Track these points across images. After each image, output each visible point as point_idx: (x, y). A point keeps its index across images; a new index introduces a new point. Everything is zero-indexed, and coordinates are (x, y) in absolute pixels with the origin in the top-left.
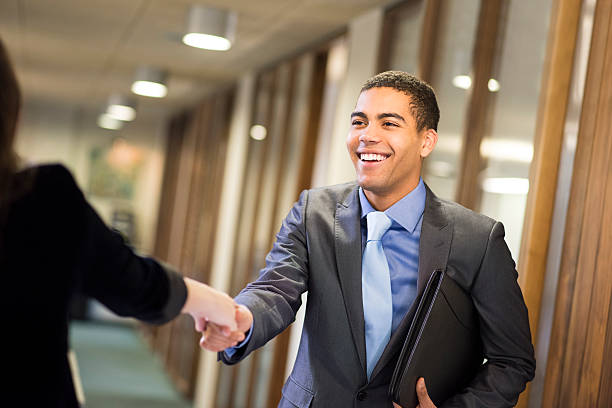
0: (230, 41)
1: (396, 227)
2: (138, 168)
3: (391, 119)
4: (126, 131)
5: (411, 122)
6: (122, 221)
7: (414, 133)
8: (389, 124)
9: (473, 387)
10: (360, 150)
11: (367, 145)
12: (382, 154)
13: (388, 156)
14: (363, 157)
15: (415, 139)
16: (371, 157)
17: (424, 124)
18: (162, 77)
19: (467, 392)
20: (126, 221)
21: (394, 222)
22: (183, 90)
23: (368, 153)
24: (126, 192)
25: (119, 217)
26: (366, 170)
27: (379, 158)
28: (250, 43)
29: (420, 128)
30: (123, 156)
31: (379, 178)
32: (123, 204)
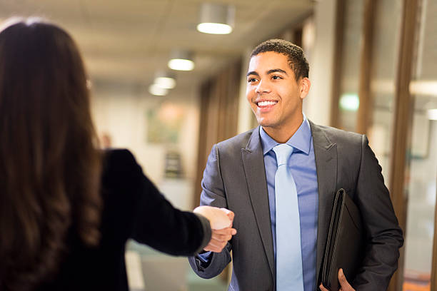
0: (231, 26)
1: (296, 151)
3: (277, 73)
5: (291, 74)
7: (294, 83)
8: (275, 77)
9: (367, 266)
10: (257, 100)
12: (273, 101)
13: (277, 101)
14: (260, 104)
15: (296, 86)
17: (300, 75)
19: (364, 271)
20: (175, 159)
23: (264, 101)
25: (170, 156)
26: (264, 113)
27: (272, 103)
29: (297, 79)
31: (274, 117)
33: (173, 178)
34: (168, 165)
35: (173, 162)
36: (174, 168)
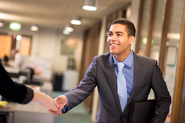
2: (75, 46)
3: (120, 33)
4: (71, 35)
5: (126, 34)
6: (71, 61)
7: (127, 38)
8: (119, 35)
10: (111, 43)
11: (112, 42)
12: (117, 44)
13: (119, 45)
14: (112, 45)
15: (127, 39)
16: (114, 45)
17: (130, 34)
18: (79, 19)
20: (72, 61)
21: (125, 65)
22: (86, 22)
23: (113, 44)
24: (72, 53)
25: (70, 60)
26: (113, 48)
27: (116, 45)
28: (103, 8)
29: (129, 36)
30: (71, 42)
32: (71, 57)
33: (71, 69)
34: (69, 64)
35: (71, 63)
36: (72, 65)
